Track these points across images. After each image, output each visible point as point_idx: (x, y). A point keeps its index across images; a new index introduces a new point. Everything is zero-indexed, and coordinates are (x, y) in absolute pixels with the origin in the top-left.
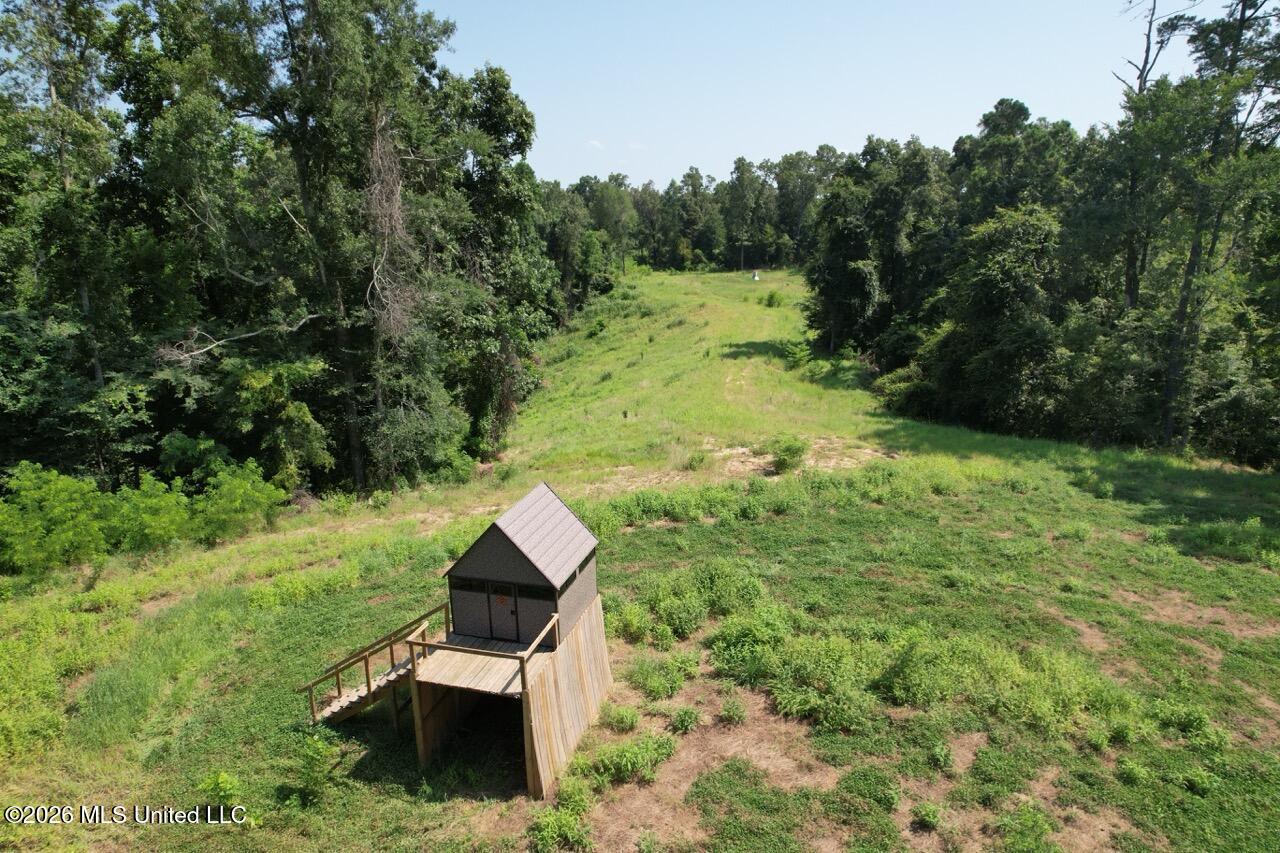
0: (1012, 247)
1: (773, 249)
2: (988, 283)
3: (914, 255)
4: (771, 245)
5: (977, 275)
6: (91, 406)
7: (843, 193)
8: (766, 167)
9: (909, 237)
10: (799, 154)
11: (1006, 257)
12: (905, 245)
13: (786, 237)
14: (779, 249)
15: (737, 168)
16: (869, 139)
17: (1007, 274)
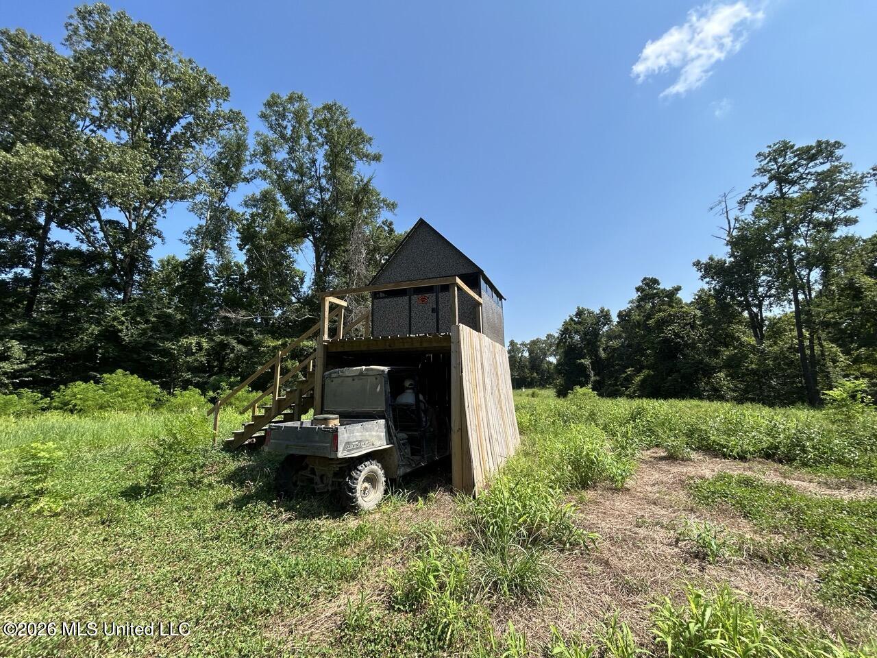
0: (676, 323)
1: (529, 380)
2: (666, 341)
3: (608, 359)
4: (528, 378)
5: (660, 337)
6: (173, 345)
7: (569, 328)
8: (523, 344)
9: (604, 350)
10: (537, 339)
11: (674, 327)
12: (603, 354)
13: (535, 374)
14: (532, 380)
15: (511, 344)
16: (578, 308)
17: (677, 335)
